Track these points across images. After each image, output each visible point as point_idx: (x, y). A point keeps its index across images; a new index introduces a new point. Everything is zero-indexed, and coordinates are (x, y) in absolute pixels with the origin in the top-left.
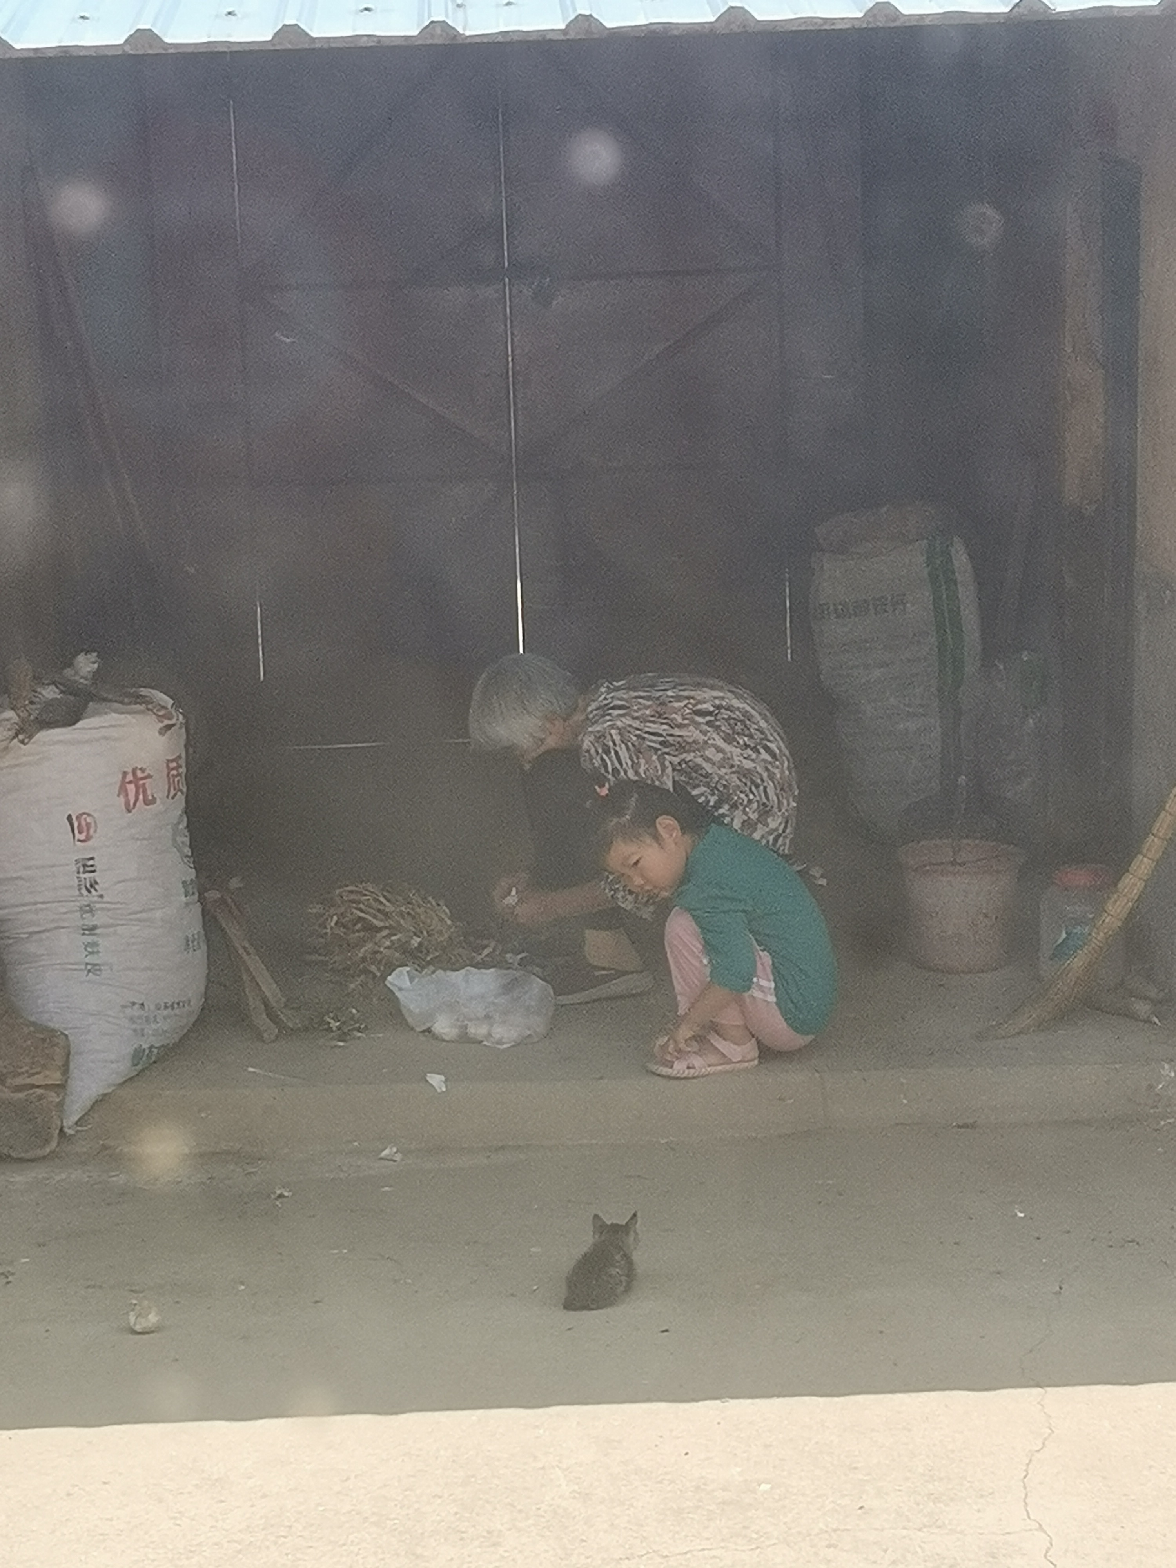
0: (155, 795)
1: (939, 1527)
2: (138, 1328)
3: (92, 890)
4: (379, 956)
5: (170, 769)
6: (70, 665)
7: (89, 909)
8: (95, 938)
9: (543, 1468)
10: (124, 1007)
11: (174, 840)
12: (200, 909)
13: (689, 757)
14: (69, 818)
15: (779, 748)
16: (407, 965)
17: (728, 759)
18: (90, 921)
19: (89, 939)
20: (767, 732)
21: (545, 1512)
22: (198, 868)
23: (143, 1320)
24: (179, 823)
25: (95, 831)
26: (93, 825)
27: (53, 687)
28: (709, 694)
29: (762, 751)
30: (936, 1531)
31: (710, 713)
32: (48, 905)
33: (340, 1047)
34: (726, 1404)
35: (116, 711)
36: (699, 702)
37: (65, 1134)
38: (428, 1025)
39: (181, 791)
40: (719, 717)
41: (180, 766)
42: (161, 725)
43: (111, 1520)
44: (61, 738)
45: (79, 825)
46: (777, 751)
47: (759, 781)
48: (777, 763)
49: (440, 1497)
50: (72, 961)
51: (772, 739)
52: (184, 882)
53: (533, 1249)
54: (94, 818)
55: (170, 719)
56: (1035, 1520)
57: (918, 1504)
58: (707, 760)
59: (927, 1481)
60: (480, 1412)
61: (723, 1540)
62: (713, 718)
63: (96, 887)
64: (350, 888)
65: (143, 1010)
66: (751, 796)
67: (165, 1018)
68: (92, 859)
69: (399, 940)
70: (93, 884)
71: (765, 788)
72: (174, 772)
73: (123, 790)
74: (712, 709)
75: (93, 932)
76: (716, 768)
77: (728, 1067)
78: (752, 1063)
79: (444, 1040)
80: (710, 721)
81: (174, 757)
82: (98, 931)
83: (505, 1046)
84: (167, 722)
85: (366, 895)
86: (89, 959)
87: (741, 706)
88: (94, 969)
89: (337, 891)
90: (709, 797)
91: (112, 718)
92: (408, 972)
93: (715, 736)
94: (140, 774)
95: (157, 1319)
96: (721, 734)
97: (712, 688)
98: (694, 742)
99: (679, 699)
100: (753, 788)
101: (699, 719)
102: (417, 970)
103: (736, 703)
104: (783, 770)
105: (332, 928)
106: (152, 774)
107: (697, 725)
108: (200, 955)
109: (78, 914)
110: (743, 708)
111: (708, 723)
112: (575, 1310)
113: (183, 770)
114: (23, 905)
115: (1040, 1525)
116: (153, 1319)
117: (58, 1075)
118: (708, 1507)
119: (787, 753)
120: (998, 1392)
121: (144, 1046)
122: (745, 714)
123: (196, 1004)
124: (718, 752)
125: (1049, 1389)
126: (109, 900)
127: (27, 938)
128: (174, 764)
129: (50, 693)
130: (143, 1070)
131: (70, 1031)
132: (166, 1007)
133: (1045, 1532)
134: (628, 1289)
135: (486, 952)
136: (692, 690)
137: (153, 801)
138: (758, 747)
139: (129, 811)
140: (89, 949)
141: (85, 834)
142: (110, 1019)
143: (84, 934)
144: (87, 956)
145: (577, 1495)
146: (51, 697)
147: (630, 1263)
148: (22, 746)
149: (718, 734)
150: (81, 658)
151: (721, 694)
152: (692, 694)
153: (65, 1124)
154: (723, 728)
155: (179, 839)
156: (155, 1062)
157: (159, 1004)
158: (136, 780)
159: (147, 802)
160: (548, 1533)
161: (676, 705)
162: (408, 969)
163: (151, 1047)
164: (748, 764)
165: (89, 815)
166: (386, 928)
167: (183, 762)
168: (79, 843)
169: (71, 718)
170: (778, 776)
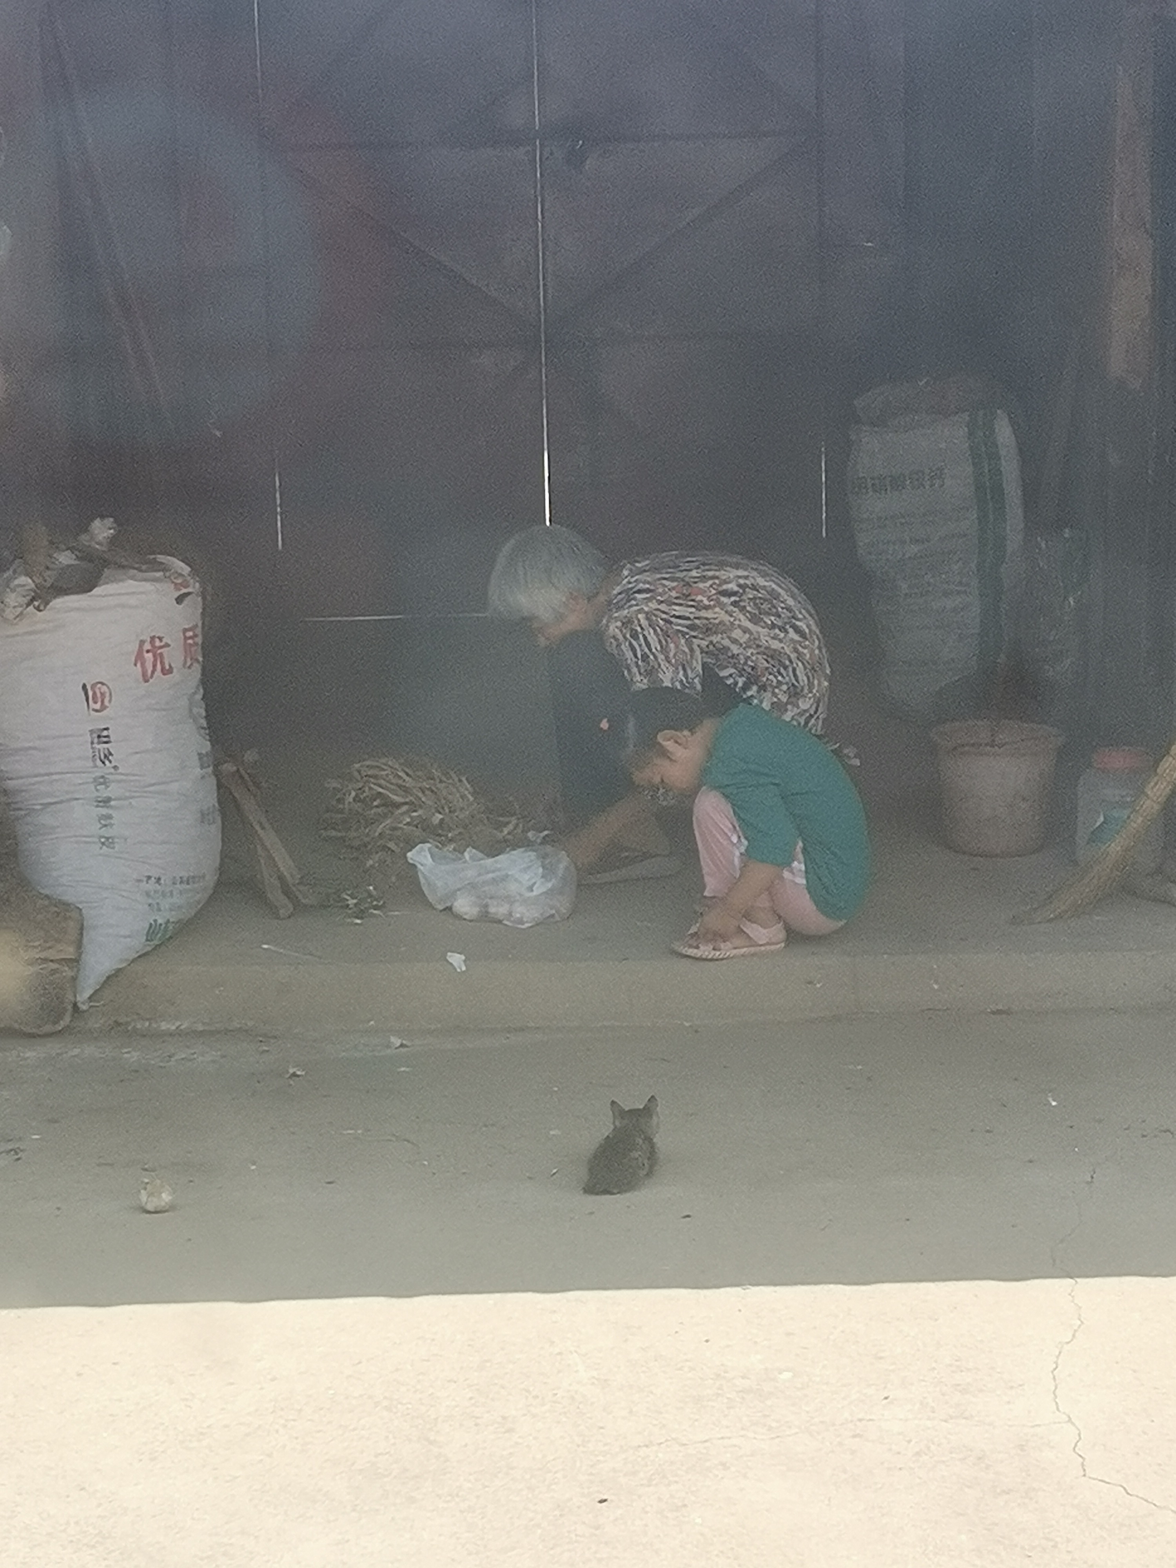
0: (173, 665)
1: (966, 1418)
2: (150, 1207)
3: (107, 762)
4: (399, 833)
5: (186, 638)
6: (86, 530)
7: (103, 781)
8: (110, 812)
9: (560, 1354)
10: (139, 881)
11: (191, 711)
12: (215, 782)
13: (715, 639)
14: (84, 687)
15: (808, 626)
16: (428, 842)
17: (755, 639)
18: (104, 793)
19: (104, 811)
20: (795, 609)
21: (563, 1397)
22: (214, 741)
23: (155, 1200)
24: (195, 693)
25: (110, 701)
26: (107, 695)
27: (68, 553)
28: (733, 573)
29: (791, 630)
30: (964, 1421)
31: (734, 594)
32: (64, 776)
33: (357, 924)
34: (747, 1291)
35: (133, 578)
36: (726, 582)
37: (78, 1008)
38: (448, 904)
39: (197, 661)
40: (744, 597)
41: (196, 636)
42: (177, 594)
43: (120, 1400)
44: (76, 605)
45: (94, 694)
46: (807, 631)
47: (787, 663)
48: (807, 643)
49: (455, 1382)
50: (85, 833)
51: (800, 616)
52: (199, 754)
53: (552, 1133)
54: (108, 688)
55: (185, 587)
56: (1064, 1413)
57: (943, 1395)
58: (735, 641)
59: (953, 1372)
60: (497, 1296)
61: (743, 1429)
62: (738, 599)
63: (110, 758)
64: (368, 763)
65: (160, 884)
66: (780, 678)
67: (181, 893)
68: (107, 729)
69: (420, 816)
70: (108, 755)
71: (794, 670)
72: (190, 641)
73: (139, 657)
74: (736, 589)
75: (108, 805)
76: (742, 649)
77: (752, 950)
78: (778, 946)
79: (465, 919)
80: (735, 602)
81: (190, 625)
82: (112, 803)
83: (527, 925)
84: (184, 591)
85: (384, 770)
86: (103, 832)
87: (766, 584)
88: (108, 842)
89: (357, 766)
90: (737, 678)
91: (130, 585)
92: (429, 849)
93: (742, 617)
94: (157, 643)
95: (170, 1198)
96: (748, 614)
97: (737, 566)
98: (720, 623)
99: (704, 579)
100: (782, 670)
101: (724, 599)
102: (437, 847)
103: (761, 582)
104: (813, 649)
105: (350, 803)
106: (169, 642)
107: (722, 606)
108: (214, 830)
109: (92, 787)
110: (770, 586)
111: (735, 604)
112: (597, 1194)
113: (199, 640)
114: (36, 776)
115: (1069, 1417)
116: (166, 1197)
117: (71, 949)
118: (729, 1396)
119: (818, 632)
120: (1028, 1282)
121: (160, 921)
122: (772, 592)
123: (211, 879)
124: (745, 632)
125: (1079, 1280)
126: (123, 772)
127: (42, 810)
128: (190, 634)
129: (65, 558)
130: (159, 946)
131: (85, 905)
132: (181, 882)
133: (1073, 1424)
134: (650, 1174)
135: (506, 831)
136: (716, 570)
137: (170, 671)
138: (788, 627)
139: (146, 681)
140: (103, 822)
141: (99, 704)
142: (124, 894)
143: (97, 806)
144: (100, 828)
145: (596, 1382)
146: (66, 563)
147: (652, 1146)
148: (39, 614)
149: (744, 615)
150: (97, 523)
151: (746, 573)
152: (717, 573)
153: (78, 998)
154: (748, 608)
155: (195, 710)
156: (171, 937)
157: (174, 878)
158: (153, 650)
159: (164, 672)
160: (564, 1419)
161: (701, 585)
162: (428, 845)
163: (168, 921)
164: (775, 645)
165: (103, 684)
166: (406, 803)
167: (199, 631)
168: (93, 713)
169: (86, 585)
170: (808, 656)
